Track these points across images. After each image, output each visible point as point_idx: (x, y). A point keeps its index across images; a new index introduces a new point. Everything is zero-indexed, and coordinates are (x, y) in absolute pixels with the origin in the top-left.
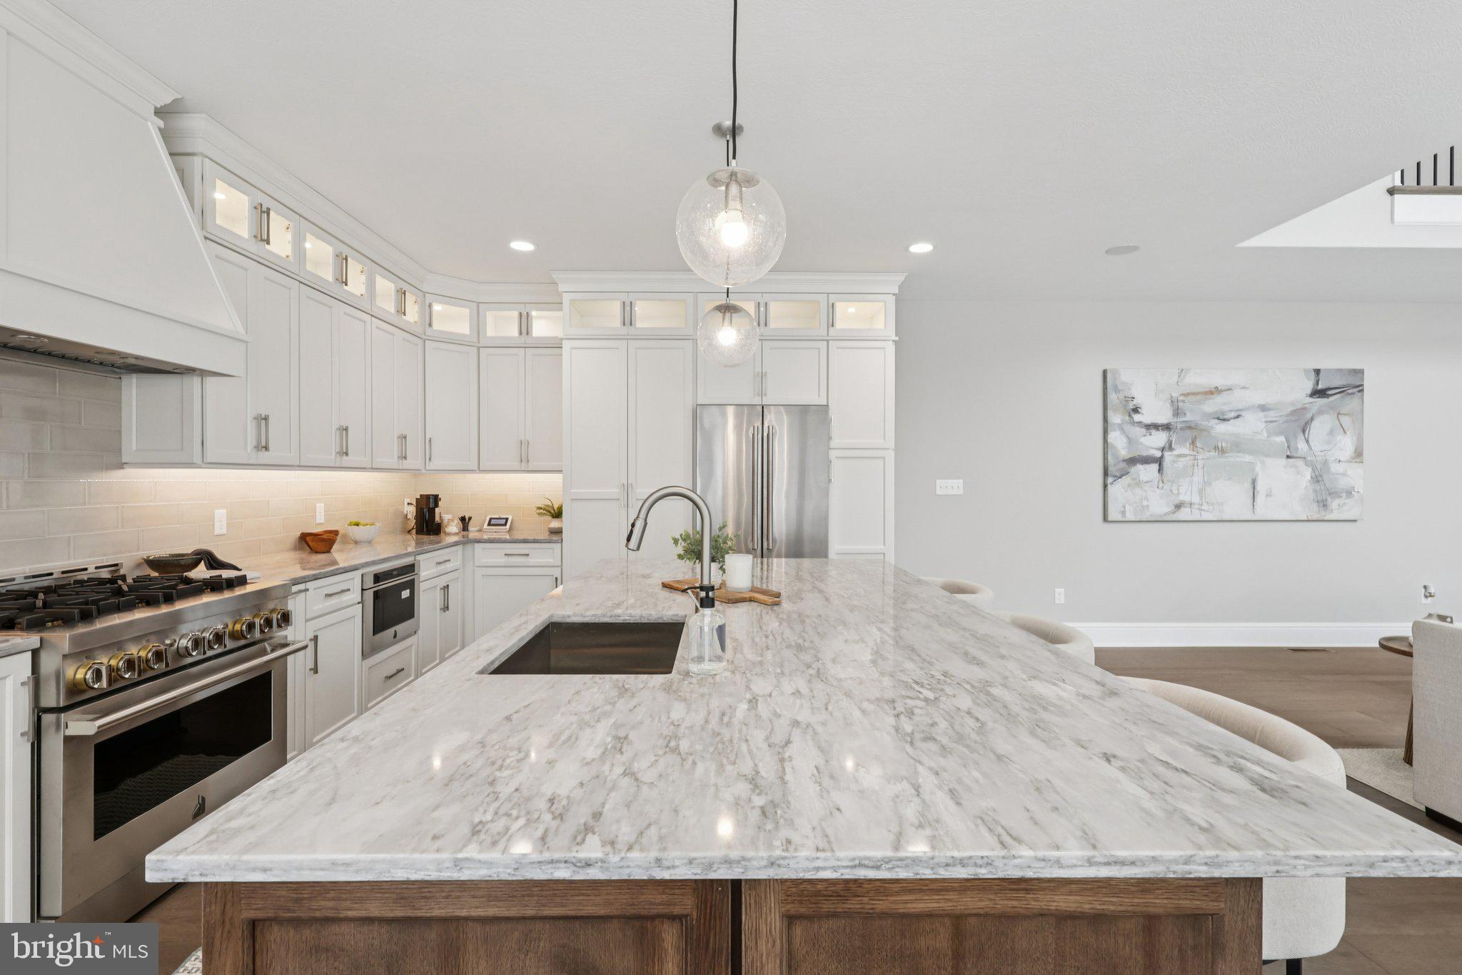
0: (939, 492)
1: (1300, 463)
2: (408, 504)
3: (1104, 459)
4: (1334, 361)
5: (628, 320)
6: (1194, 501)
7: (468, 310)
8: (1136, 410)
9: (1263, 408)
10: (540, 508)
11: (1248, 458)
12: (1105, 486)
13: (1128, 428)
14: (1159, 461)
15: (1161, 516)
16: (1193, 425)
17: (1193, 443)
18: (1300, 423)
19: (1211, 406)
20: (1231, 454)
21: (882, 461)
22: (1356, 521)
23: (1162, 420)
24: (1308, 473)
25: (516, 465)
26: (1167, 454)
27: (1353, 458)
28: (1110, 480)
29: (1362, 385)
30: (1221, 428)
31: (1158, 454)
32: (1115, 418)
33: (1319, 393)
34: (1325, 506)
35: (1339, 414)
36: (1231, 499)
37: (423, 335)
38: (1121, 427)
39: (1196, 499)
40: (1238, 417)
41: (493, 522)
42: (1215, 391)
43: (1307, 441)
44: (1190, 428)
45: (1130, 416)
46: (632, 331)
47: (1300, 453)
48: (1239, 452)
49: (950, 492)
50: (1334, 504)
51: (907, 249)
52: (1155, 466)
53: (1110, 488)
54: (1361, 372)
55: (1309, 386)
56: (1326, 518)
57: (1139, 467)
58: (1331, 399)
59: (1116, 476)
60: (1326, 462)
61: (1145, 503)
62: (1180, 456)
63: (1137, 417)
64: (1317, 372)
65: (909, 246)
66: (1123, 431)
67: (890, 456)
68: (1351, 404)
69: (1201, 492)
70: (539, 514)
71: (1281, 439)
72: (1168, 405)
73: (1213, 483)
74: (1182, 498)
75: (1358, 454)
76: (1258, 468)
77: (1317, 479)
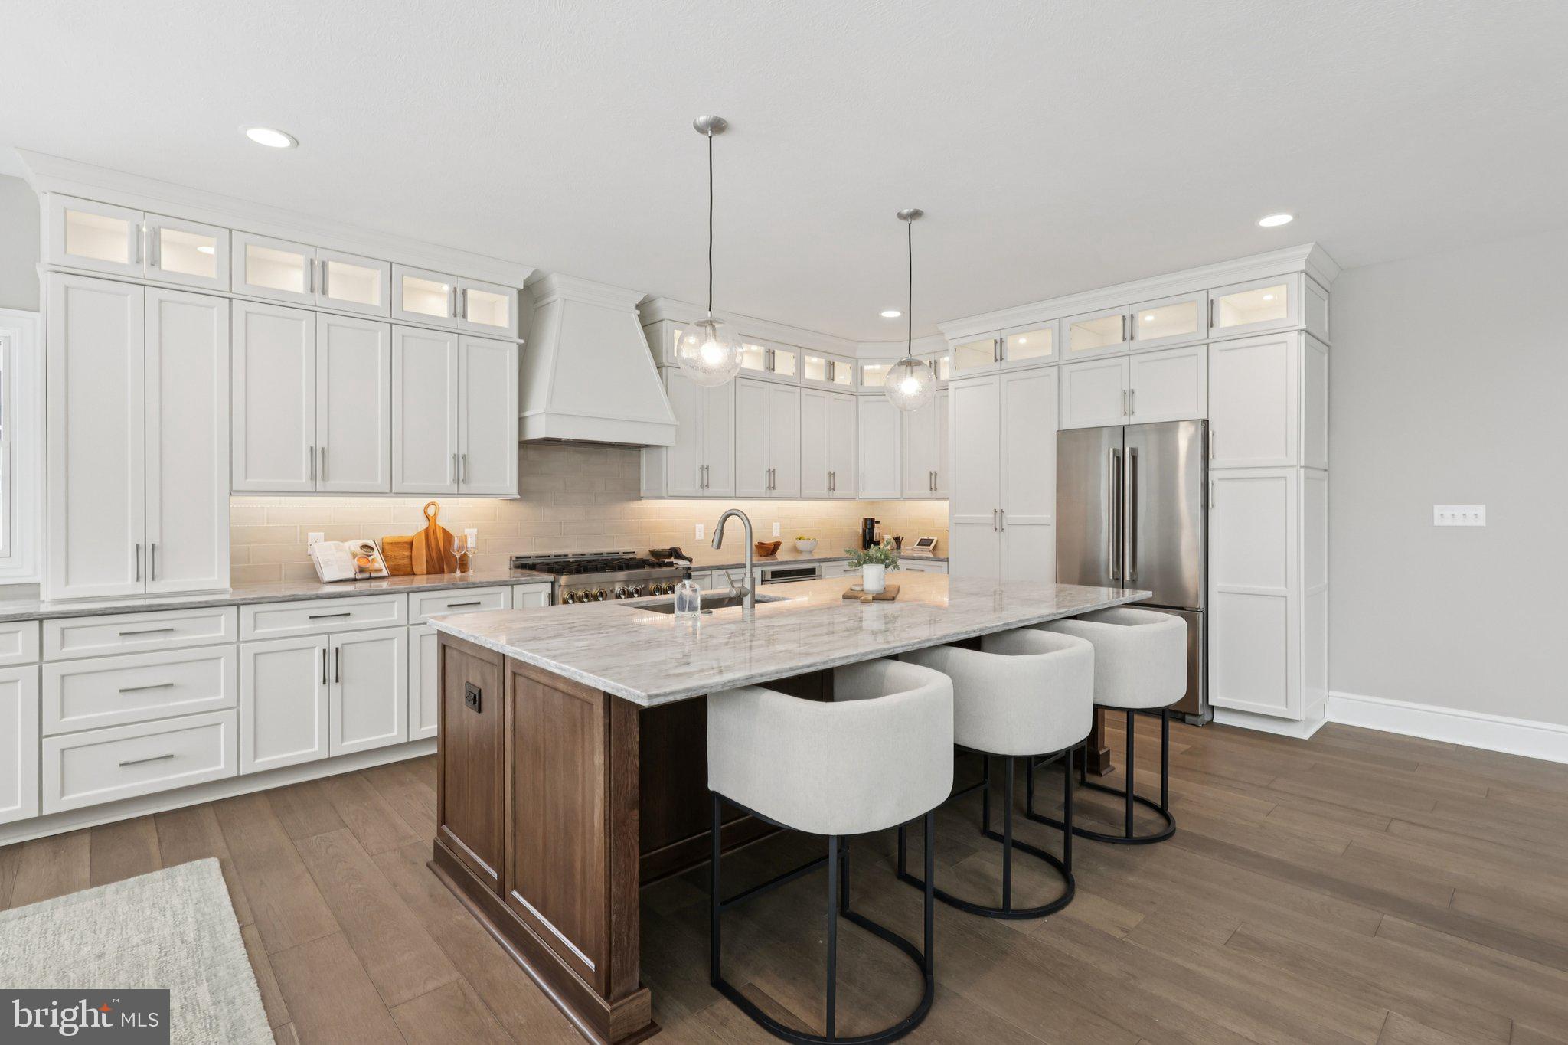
0: (1437, 522)
2: (858, 525)
21: (1284, 481)
25: (927, 492)
37: (854, 393)
41: (921, 542)
46: (1004, 365)
49: (1460, 522)
65: (1258, 220)
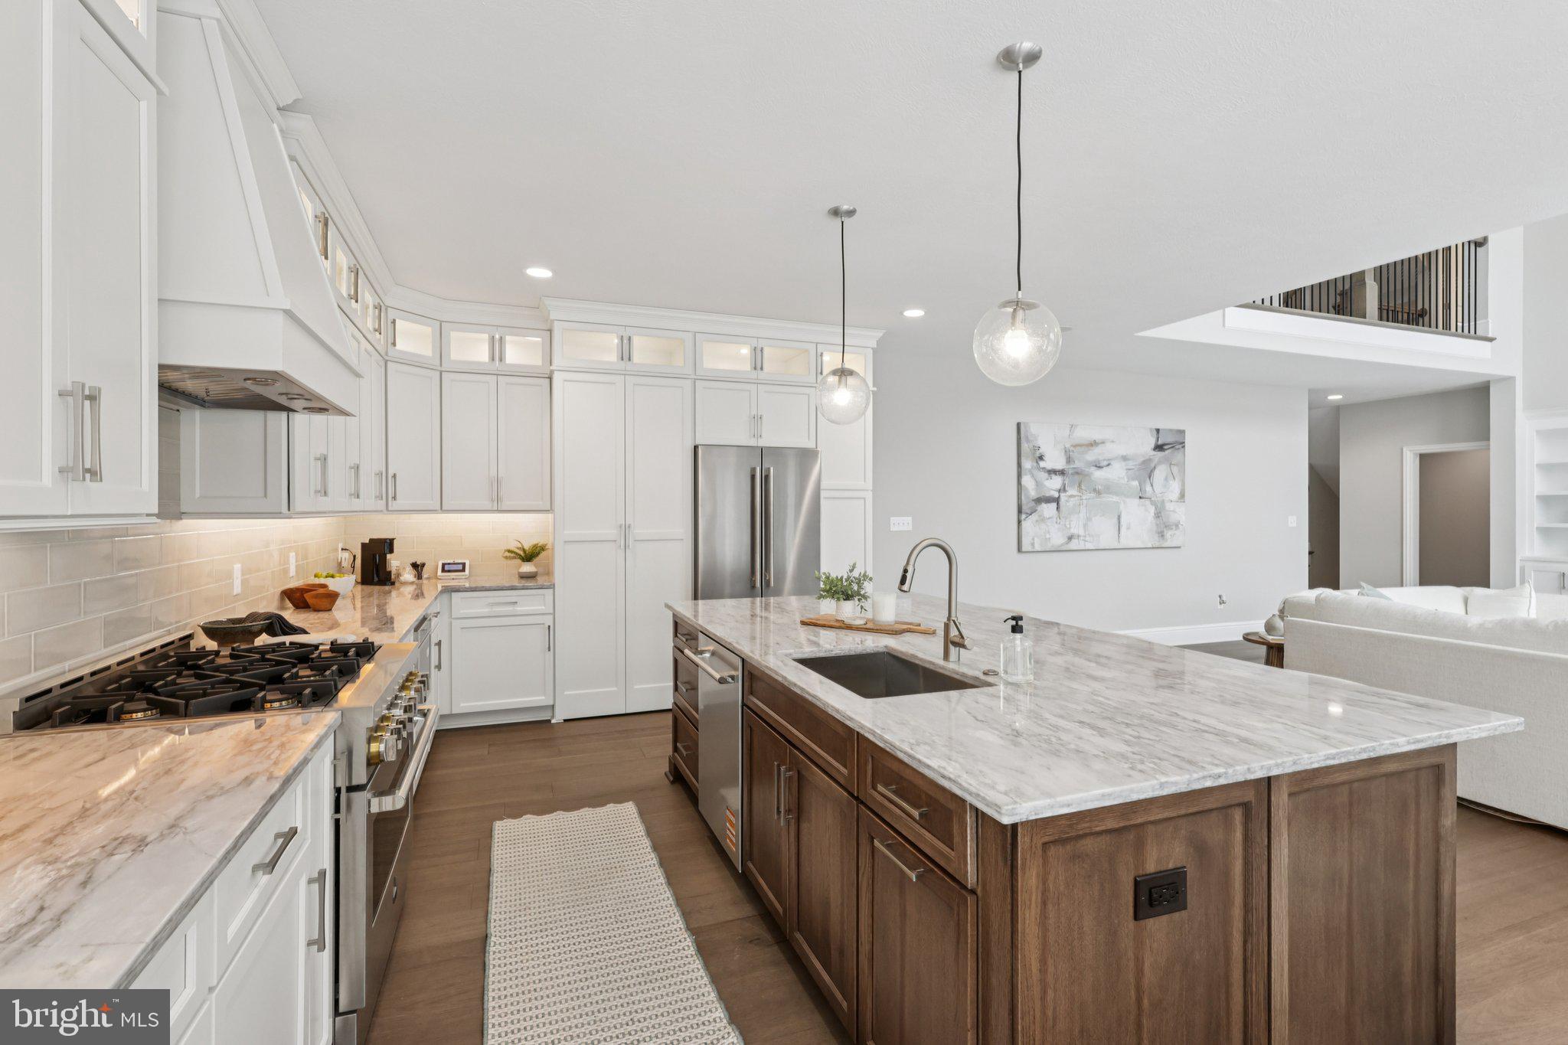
0: (893, 528)
1: (1147, 502)
2: (342, 549)
3: (1018, 499)
4: (1168, 423)
5: (626, 355)
6: (1080, 534)
7: (430, 329)
8: (1041, 458)
9: (1125, 458)
10: (509, 551)
11: (1115, 499)
12: (1019, 522)
13: (1036, 472)
14: (1057, 500)
15: (1059, 547)
16: (1079, 471)
17: (1080, 486)
18: (1147, 471)
19: (1092, 455)
20: (1105, 495)
21: (863, 501)
22: (1179, 547)
23: (1059, 466)
24: (1152, 510)
25: (486, 504)
26: (1062, 495)
27: (1179, 499)
28: (1023, 516)
29: (1184, 443)
30: (1098, 474)
31: (1056, 495)
32: (1027, 464)
33: (1159, 448)
34: (1162, 536)
35: (1171, 464)
36: (1103, 531)
37: (386, 355)
38: (1030, 471)
39: (1081, 532)
40: (1109, 465)
41: (447, 568)
42: (1093, 444)
43: (1152, 485)
44: (1077, 473)
45: (1037, 462)
46: (629, 366)
47: (1148, 495)
48: (1110, 493)
49: (901, 528)
50: (1168, 534)
51: (901, 313)
52: (1054, 505)
53: (1024, 524)
54: (1182, 432)
55: (1152, 442)
56: (1163, 546)
57: (1044, 506)
58: (1167, 452)
59: (1027, 513)
60: (1163, 501)
61: (1048, 536)
62: (1071, 496)
63: (1042, 464)
64: (1158, 431)
65: (904, 311)
66: (1033, 476)
67: (869, 496)
68: (1178, 456)
69: (1085, 526)
70: (506, 558)
71: (1136, 483)
72: (1063, 454)
73: (1093, 519)
74: (1074, 531)
75: (1182, 496)
76: (1122, 506)
77: (1158, 515)
